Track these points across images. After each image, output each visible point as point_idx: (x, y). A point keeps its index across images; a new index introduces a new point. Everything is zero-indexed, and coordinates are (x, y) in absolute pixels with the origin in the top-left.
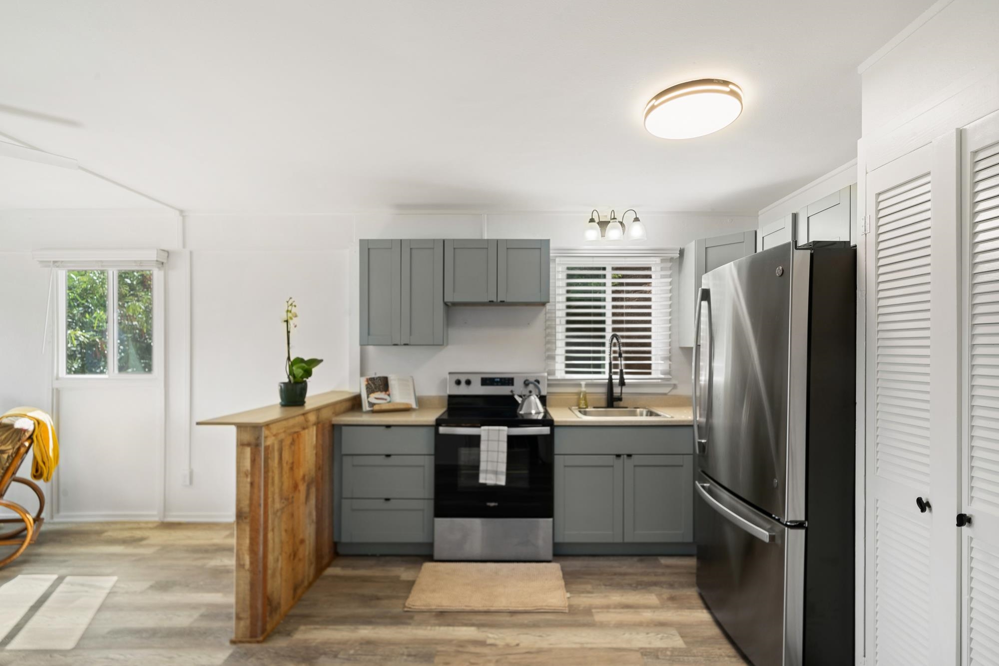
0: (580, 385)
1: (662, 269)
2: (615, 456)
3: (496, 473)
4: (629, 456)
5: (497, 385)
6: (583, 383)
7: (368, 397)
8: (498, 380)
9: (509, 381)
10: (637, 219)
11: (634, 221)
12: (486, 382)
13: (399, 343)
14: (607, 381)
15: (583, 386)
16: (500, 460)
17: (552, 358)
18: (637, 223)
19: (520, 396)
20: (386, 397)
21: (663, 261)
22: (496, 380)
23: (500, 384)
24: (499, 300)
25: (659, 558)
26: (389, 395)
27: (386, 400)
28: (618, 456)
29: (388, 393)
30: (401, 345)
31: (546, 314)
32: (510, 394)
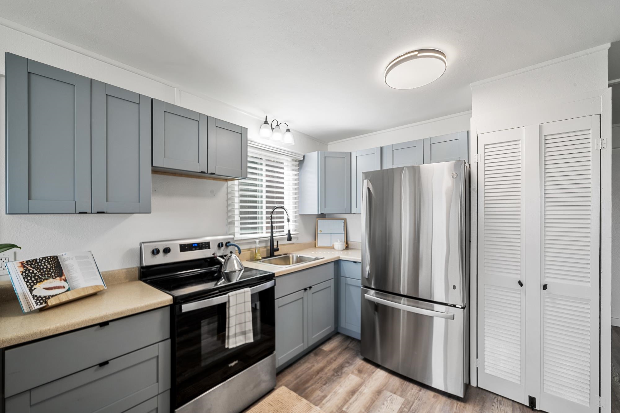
0: (255, 242)
1: (293, 165)
2: (304, 290)
3: (244, 333)
4: (310, 288)
5: (196, 250)
6: (257, 241)
7: (31, 291)
8: (196, 245)
9: (205, 246)
10: (288, 130)
11: (286, 131)
12: (184, 248)
13: (89, 211)
14: (270, 238)
15: (257, 243)
16: (247, 320)
17: (232, 223)
18: (288, 133)
19: (222, 257)
20: (63, 283)
21: (293, 160)
22: (194, 245)
23: (198, 248)
24: (209, 172)
25: (320, 347)
26: (65, 280)
27: (64, 287)
28: (305, 289)
29: (63, 277)
30: (91, 213)
31: (227, 188)
32: (213, 256)
